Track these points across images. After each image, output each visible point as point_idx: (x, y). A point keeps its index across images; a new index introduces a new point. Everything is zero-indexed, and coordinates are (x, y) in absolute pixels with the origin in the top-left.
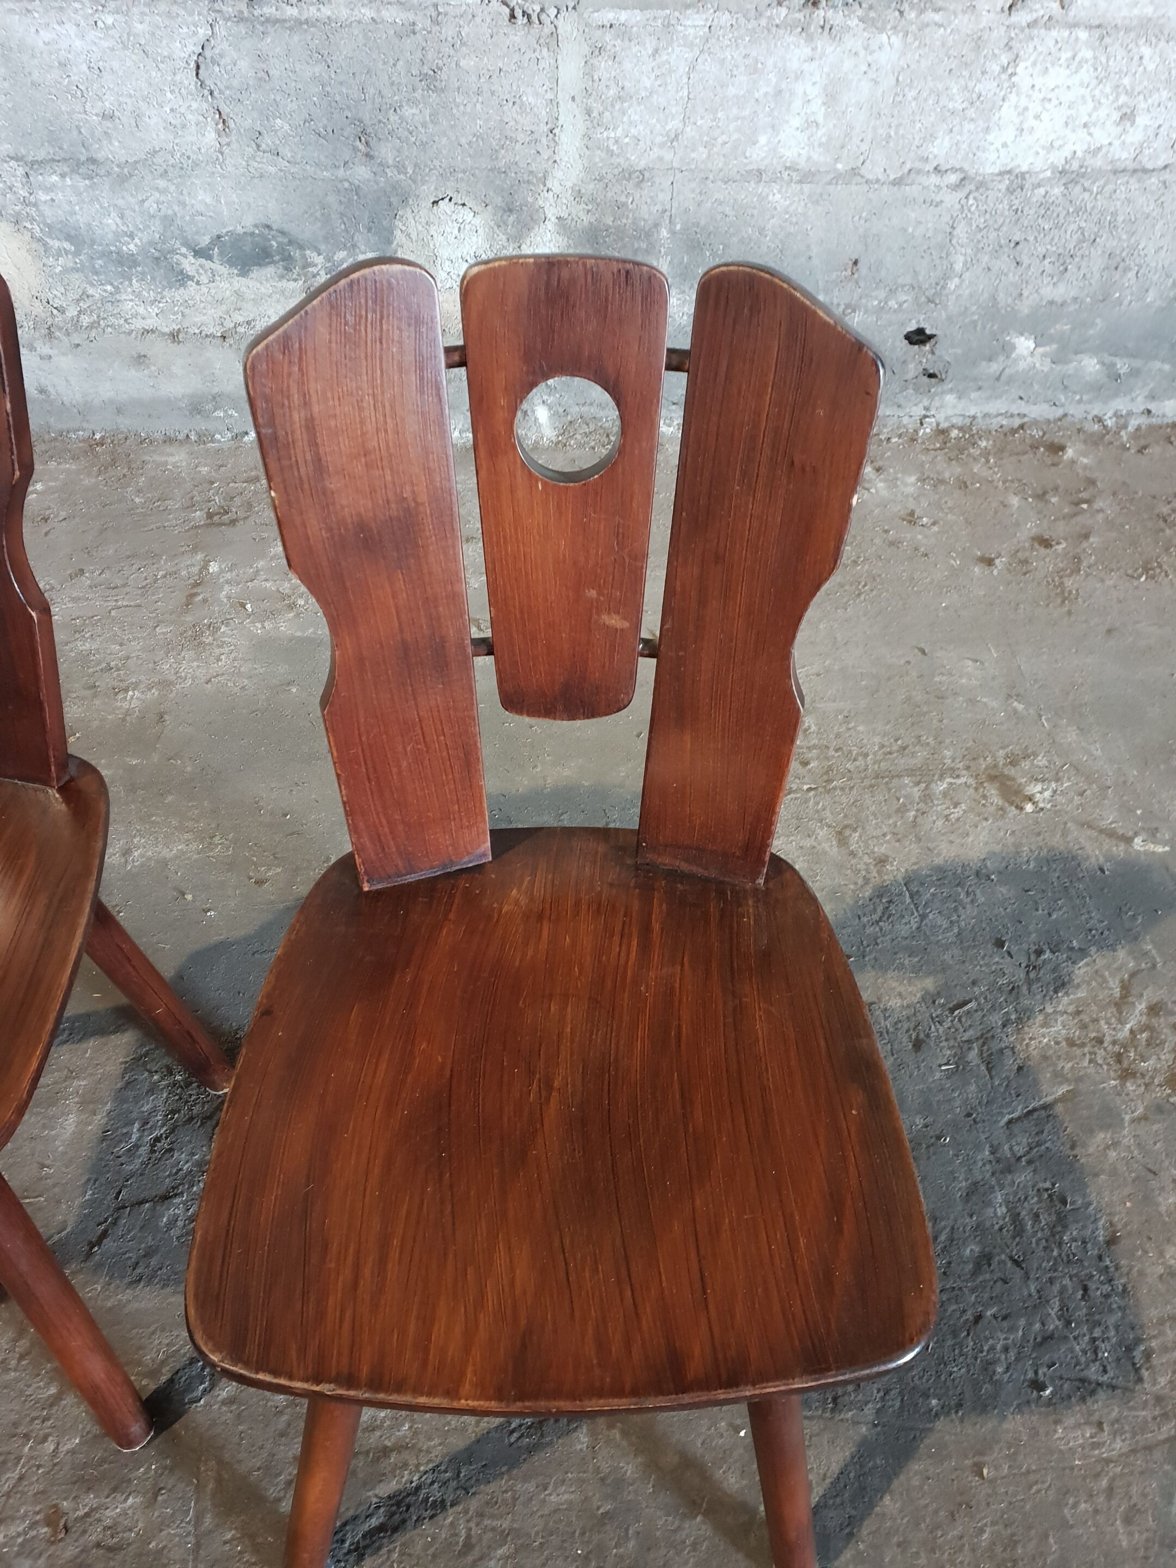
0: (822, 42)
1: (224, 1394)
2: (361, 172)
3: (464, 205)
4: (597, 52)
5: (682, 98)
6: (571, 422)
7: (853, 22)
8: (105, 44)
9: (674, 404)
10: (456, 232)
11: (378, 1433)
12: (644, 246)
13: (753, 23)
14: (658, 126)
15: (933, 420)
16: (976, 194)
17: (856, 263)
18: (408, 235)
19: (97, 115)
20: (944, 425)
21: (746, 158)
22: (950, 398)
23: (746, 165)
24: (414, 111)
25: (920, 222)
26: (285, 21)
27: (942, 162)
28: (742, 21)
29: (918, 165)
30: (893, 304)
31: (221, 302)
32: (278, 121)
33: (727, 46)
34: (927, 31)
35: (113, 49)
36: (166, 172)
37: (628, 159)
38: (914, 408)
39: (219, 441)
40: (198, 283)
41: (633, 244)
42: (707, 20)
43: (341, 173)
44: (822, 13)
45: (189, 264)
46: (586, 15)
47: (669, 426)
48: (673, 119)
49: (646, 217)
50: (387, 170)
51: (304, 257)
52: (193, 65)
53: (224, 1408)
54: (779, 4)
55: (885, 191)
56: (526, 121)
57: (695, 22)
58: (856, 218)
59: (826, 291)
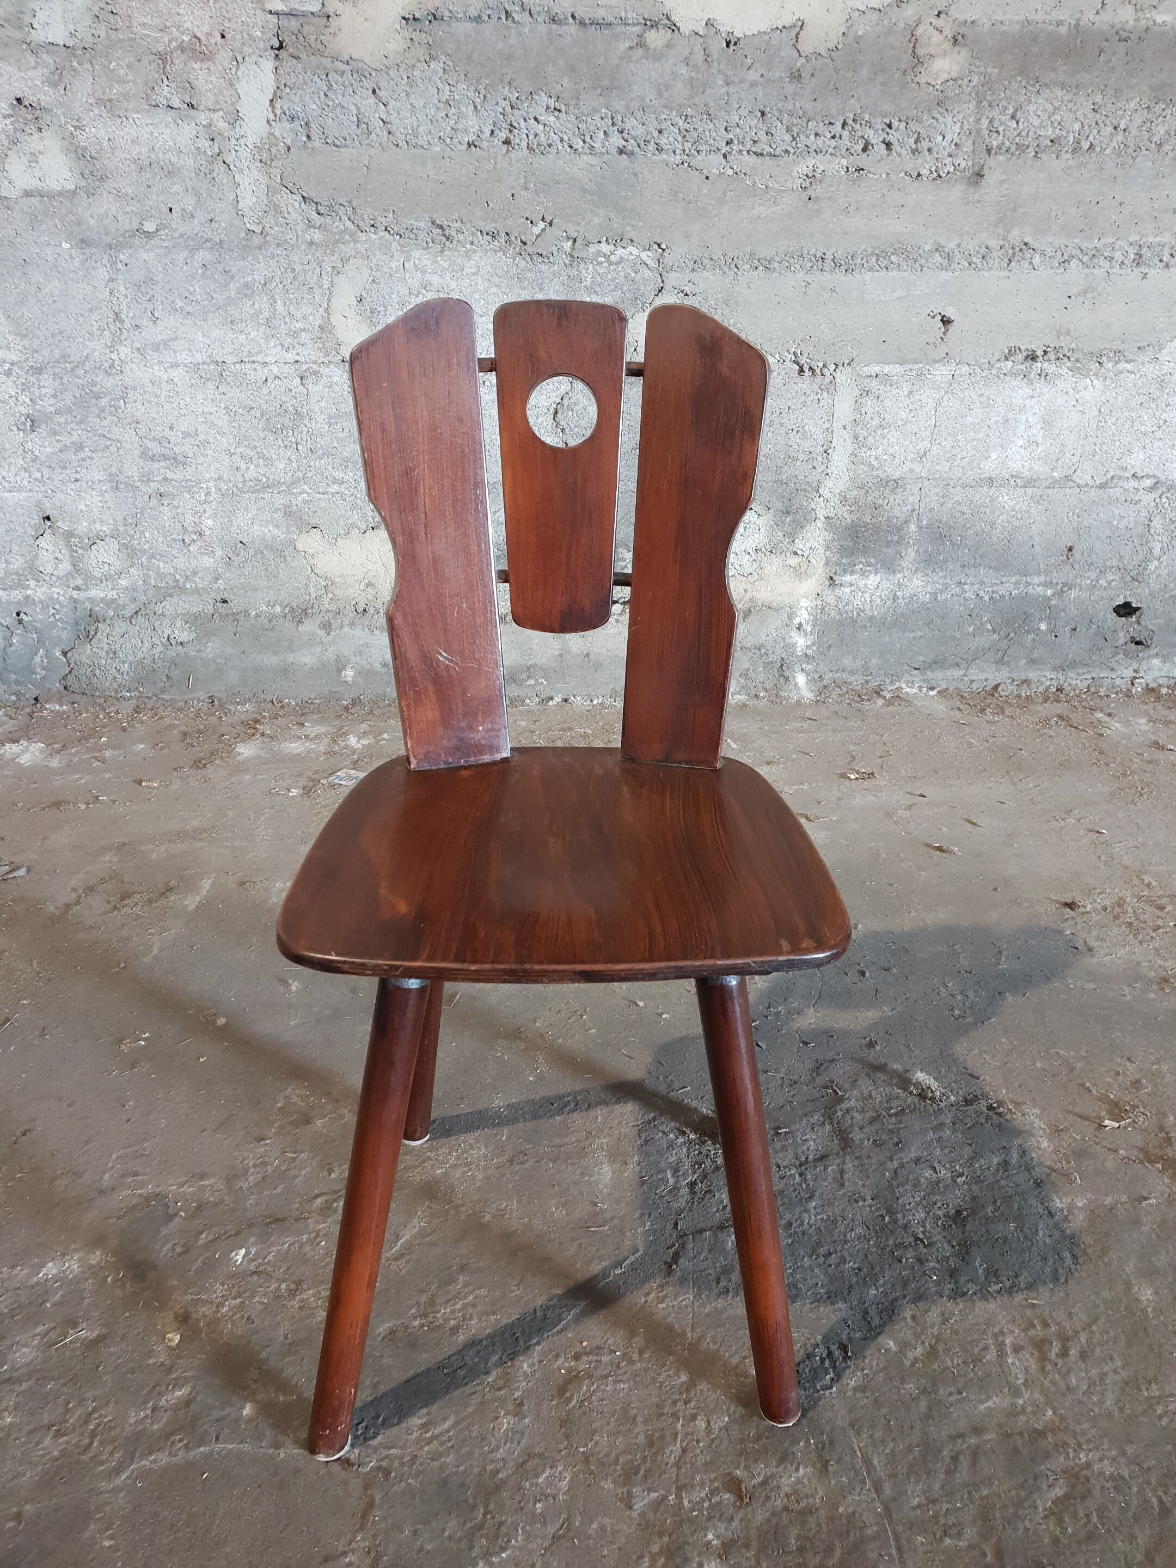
0: (1040, 385)
1: (852, 1383)
4: (865, 394)
5: (930, 426)
6: (825, 687)
7: (1064, 371)
9: (916, 669)
11: (1023, 1418)
12: (895, 538)
13: (986, 372)
14: (911, 447)
15: (1143, 680)
16: (1168, 495)
17: (1070, 549)
20: (1153, 685)
21: (980, 469)
22: (1156, 662)
23: (980, 474)
25: (1124, 517)
27: (1138, 470)
28: (978, 371)
29: (1119, 473)
30: (1102, 582)
33: (966, 389)
34: (1121, 376)
37: (885, 471)
38: (1125, 671)
39: (528, 705)
41: (886, 538)
42: (951, 370)
44: (1039, 365)
46: (858, 368)
47: (912, 687)
48: (923, 441)
49: (899, 515)
52: (552, 411)
53: (859, 1395)
54: (1007, 359)
55: (1093, 493)
56: (806, 445)
57: (941, 372)
58: (1070, 514)
59: (1047, 572)
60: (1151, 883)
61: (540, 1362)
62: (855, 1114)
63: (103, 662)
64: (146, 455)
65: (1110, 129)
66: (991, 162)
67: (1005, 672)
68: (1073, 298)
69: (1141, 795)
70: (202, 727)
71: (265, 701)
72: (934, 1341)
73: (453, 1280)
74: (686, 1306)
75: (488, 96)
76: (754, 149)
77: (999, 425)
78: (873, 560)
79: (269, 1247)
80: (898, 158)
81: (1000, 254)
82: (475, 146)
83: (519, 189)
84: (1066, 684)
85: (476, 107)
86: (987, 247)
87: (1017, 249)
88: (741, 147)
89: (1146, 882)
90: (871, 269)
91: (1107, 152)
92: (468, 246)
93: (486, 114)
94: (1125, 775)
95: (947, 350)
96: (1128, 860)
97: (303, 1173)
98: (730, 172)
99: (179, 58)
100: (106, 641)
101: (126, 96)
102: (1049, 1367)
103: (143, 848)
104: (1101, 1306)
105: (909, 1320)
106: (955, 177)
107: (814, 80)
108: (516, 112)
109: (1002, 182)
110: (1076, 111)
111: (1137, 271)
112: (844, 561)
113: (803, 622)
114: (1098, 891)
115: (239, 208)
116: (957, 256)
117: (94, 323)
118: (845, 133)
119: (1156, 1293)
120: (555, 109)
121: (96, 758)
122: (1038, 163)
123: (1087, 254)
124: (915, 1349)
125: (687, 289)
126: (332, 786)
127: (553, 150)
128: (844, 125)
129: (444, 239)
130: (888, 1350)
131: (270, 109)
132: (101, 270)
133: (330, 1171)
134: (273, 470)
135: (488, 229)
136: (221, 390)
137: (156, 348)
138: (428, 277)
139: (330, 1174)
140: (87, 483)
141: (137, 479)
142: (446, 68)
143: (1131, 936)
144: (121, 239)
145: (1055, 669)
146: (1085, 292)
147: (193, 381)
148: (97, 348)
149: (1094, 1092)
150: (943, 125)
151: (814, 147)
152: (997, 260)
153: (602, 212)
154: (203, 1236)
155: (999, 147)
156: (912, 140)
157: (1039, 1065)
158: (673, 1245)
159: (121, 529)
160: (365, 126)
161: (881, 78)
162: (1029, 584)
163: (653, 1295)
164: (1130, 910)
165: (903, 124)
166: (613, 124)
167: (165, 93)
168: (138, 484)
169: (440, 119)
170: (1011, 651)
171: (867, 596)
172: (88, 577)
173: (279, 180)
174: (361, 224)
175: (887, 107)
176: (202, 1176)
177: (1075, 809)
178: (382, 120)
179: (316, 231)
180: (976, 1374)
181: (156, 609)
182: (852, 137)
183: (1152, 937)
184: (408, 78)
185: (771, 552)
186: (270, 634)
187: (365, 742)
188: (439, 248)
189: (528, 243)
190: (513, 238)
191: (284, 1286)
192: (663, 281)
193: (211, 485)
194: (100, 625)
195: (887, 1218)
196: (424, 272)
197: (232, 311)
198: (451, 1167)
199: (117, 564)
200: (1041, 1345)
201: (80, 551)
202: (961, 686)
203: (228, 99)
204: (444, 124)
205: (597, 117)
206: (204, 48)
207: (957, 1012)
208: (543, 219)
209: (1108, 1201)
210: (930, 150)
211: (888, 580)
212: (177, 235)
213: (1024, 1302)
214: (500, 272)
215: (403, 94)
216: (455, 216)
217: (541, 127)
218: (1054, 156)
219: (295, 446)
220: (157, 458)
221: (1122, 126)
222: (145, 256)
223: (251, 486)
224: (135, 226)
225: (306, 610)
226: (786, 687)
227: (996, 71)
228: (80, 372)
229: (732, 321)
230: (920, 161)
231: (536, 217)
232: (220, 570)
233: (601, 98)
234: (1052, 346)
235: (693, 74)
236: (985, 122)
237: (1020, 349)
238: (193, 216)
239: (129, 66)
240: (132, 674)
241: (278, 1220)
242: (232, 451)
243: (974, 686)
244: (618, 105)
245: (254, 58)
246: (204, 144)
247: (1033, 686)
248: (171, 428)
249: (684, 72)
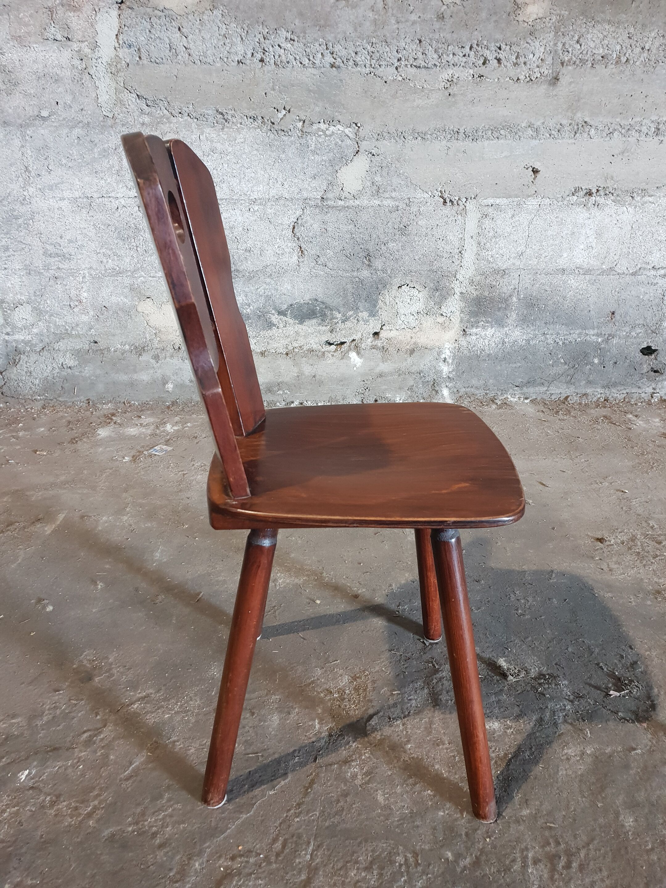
0: (595, 211)
2: (365, 273)
3: (414, 287)
4: (484, 217)
5: (525, 236)
6: (461, 397)
7: (609, 202)
8: (252, 218)
9: (517, 386)
10: (409, 301)
12: (504, 306)
13: (560, 203)
14: (513, 249)
15: (658, 394)
17: (613, 313)
18: (385, 303)
19: (243, 250)
20: (665, 398)
21: (557, 263)
23: (557, 266)
24: (394, 244)
25: (647, 293)
26: (338, 207)
27: (656, 264)
28: (555, 202)
29: (644, 266)
30: (633, 334)
31: (287, 337)
32: (328, 251)
33: (548, 213)
34: (646, 205)
35: (256, 221)
36: (271, 275)
37: (497, 264)
38: (647, 389)
40: (278, 328)
41: (498, 305)
42: (538, 202)
43: (355, 274)
44: (594, 198)
45: (275, 318)
46: (480, 201)
47: (514, 398)
48: (521, 246)
49: (506, 291)
50: (378, 272)
51: (332, 314)
52: (291, 227)
54: (573, 195)
55: (628, 278)
56: (448, 248)
57: (532, 203)
58: (613, 292)
59: (598, 327)
60: (654, 526)
61: (208, 861)
62: (445, 682)
63: (24, 378)
64: (46, 253)
65: (639, 49)
66: (564, 70)
67: (572, 388)
68: (615, 156)
69: (652, 468)
70: (80, 417)
71: (120, 402)
72: (479, 853)
73: (161, 796)
74: (313, 820)
75: (250, 31)
76: (414, 64)
77: (568, 236)
78: (490, 320)
79: (45, 769)
80: (505, 69)
81: (569, 129)
82: (242, 63)
83: (269, 90)
84: (610, 396)
85: (242, 39)
86: (561, 125)
87: (580, 126)
88: (406, 63)
89: (651, 525)
90: (488, 139)
91: (638, 63)
92: (239, 125)
93: (248, 43)
94: (642, 454)
95: (536, 189)
96: (640, 510)
97: (80, 715)
98: (400, 78)
99: (61, 11)
100: (25, 366)
101: (29, 33)
102: (556, 876)
103: (28, 493)
104: (598, 829)
105: (464, 836)
106: (541, 80)
107: (452, 20)
108: (267, 41)
109: (571, 83)
110: (617, 38)
111: (656, 139)
112: (472, 320)
113: (447, 357)
114: (619, 530)
115: (99, 102)
116: (542, 130)
117: (13, 173)
118: (472, 53)
119: (636, 820)
120: (291, 39)
121: (13, 437)
122: (593, 71)
123: (624, 128)
124: (465, 859)
125: (373, 151)
126: (150, 456)
127: (290, 66)
128: (471, 48)
129: (224, 121)
130: (447, 859)
131: (116, 41)
132: (16, 141)
133: (97, 714)
134: (123, 263)
135: (250, 115)
136: (91, 214)
137: (51, 188)
138: (215, 145)
139: (97, 716)
140: (12, 270)
141: (41, 268)
142: (224, 14)
143: (638, 561)
144: (28, 121)
145: (603, 387)
146: (623, 153)
147: (74, 209)
148: (15, 188)
149: (605, 670)
150: (533, 48)
151: (452, 62)
152: (567, 133)
153: (320, 104)
154: (4, 760)
155: (569, 61)
156: (514, 57)
157: (570, 649)
158: (311, 774)
159: (33, 298)
160: (174, 51)
161: (494, 18)
162: (587, 335)
163: (292, 811)
164: (639, 543)
165: (508, 47)
166: (327, 49)
167: (52, 31)
168: (43, 271)
169: (220, 46)
170: (576, 376)
171: (486, 341)
172: (14, 327)
173: (122, 85)
174: (173, 112)
175: (498, 36)
176: (14, 716)
177: (609, 476)
178: (185, 47)
179: (146, 116)
180: (505, 880)
181: (55, 347)
182: (476, 55)
183: (652, 563)
184: (200, 20)
185: (427, 314)
186: (123, 362)
187: (176, 428)
188: (221, 126)
189: (275, 123)
190: (266, 121)
191: (48, 798)
192: (359, 147)
193: (86, 272)
194: (22, 356)
195: (457, 758)
196: (212, 141)
197: (96, 165)
198: (175, 713)
199: (31, 320)
200: (553, 859)
201: (9, 312)
202: (545, 397)
203: (90, 35)
204: (222, 49)
205: (317, 44)
206: (75, 3)
207: (520, 611)
208: (284, 108)
209: (608, 750)
210: (525, 63)
211: (499, 331)
212: (61, 119)
213: (544, 825)
214: (258, 142)
215: (197, 31)
216: (230, 107)
217: (282, 51)
218: (604, 66)
219: (135, 248)
220: (53, 255)
221: (647, 48)
222: (42, 132)
223: (110, 273)
224: (36, 113)
225: (144, 347)
226: (436, 397)
227: (567, 13)
228: (5, 203)
229: (401, 171)
230: (519, 70)
231: (280, 107)
232: (92, 323)
233: (319, 32)
234: (602, 186)
235: (376, 17)
236: (560, 45)
237: (582, 189)
238: (71, 107)
239: (31, 16)
240: (41, 385)
241: (56, 749)
242: (98, 251)
243: (553, 397)
244: (330, 37)
245: (106, 9)
246: (77, 62)
247: (589, 397)
248: (61, 237)
249: (371, 15)
